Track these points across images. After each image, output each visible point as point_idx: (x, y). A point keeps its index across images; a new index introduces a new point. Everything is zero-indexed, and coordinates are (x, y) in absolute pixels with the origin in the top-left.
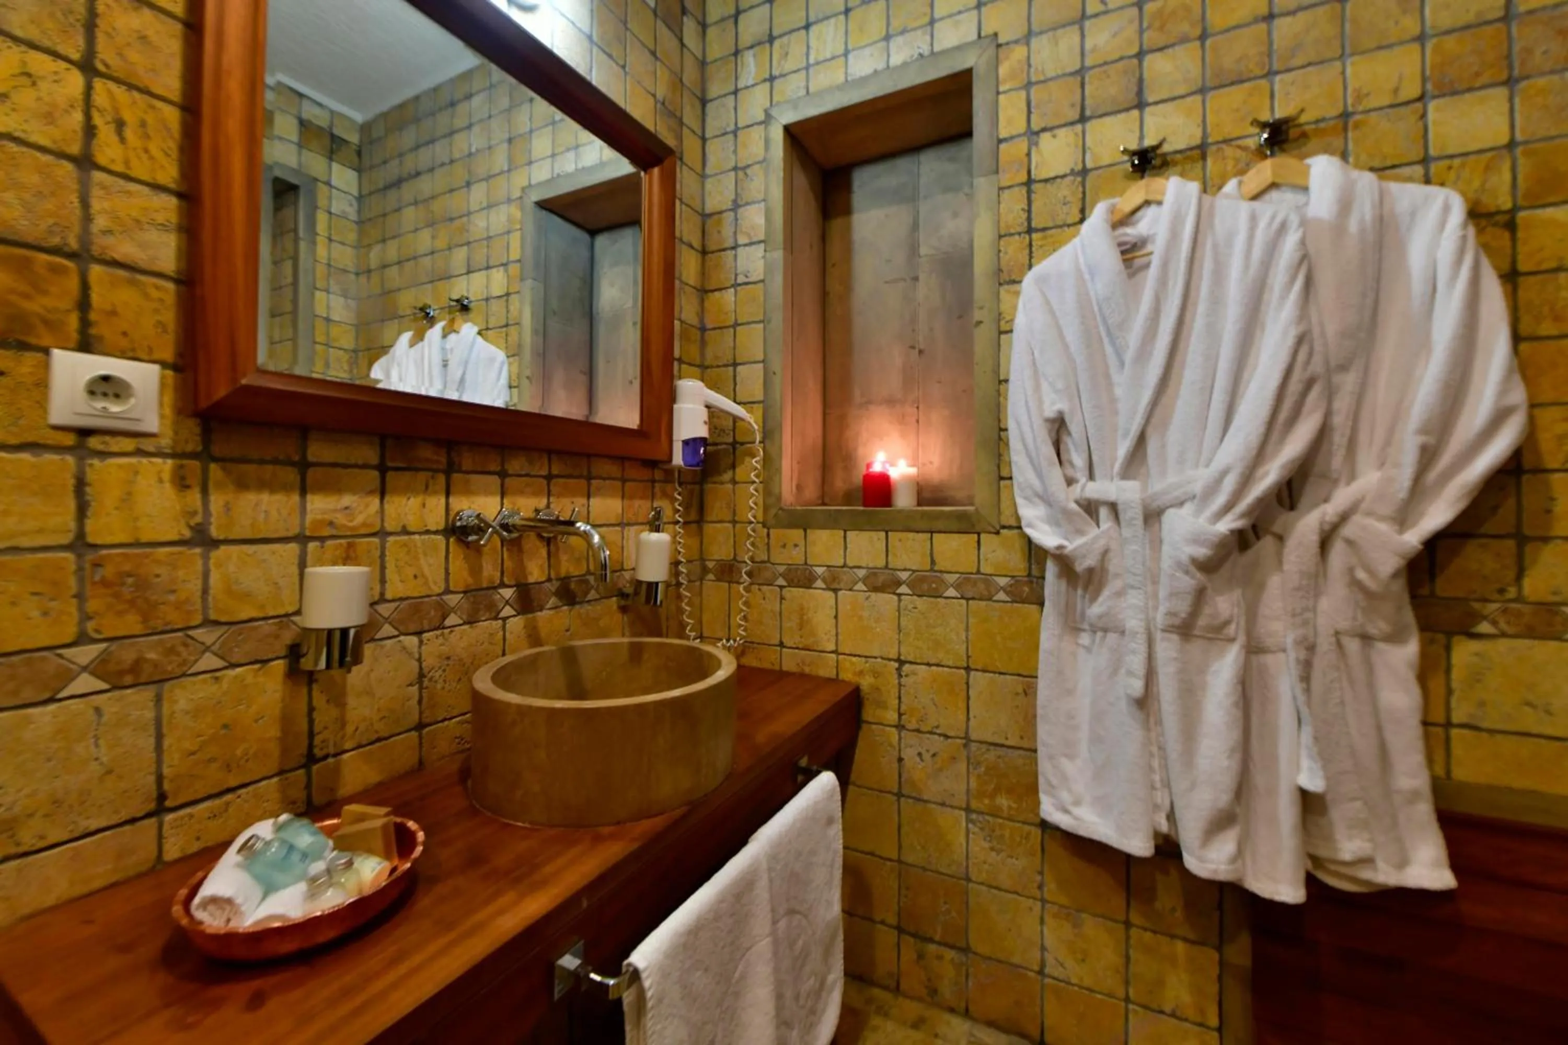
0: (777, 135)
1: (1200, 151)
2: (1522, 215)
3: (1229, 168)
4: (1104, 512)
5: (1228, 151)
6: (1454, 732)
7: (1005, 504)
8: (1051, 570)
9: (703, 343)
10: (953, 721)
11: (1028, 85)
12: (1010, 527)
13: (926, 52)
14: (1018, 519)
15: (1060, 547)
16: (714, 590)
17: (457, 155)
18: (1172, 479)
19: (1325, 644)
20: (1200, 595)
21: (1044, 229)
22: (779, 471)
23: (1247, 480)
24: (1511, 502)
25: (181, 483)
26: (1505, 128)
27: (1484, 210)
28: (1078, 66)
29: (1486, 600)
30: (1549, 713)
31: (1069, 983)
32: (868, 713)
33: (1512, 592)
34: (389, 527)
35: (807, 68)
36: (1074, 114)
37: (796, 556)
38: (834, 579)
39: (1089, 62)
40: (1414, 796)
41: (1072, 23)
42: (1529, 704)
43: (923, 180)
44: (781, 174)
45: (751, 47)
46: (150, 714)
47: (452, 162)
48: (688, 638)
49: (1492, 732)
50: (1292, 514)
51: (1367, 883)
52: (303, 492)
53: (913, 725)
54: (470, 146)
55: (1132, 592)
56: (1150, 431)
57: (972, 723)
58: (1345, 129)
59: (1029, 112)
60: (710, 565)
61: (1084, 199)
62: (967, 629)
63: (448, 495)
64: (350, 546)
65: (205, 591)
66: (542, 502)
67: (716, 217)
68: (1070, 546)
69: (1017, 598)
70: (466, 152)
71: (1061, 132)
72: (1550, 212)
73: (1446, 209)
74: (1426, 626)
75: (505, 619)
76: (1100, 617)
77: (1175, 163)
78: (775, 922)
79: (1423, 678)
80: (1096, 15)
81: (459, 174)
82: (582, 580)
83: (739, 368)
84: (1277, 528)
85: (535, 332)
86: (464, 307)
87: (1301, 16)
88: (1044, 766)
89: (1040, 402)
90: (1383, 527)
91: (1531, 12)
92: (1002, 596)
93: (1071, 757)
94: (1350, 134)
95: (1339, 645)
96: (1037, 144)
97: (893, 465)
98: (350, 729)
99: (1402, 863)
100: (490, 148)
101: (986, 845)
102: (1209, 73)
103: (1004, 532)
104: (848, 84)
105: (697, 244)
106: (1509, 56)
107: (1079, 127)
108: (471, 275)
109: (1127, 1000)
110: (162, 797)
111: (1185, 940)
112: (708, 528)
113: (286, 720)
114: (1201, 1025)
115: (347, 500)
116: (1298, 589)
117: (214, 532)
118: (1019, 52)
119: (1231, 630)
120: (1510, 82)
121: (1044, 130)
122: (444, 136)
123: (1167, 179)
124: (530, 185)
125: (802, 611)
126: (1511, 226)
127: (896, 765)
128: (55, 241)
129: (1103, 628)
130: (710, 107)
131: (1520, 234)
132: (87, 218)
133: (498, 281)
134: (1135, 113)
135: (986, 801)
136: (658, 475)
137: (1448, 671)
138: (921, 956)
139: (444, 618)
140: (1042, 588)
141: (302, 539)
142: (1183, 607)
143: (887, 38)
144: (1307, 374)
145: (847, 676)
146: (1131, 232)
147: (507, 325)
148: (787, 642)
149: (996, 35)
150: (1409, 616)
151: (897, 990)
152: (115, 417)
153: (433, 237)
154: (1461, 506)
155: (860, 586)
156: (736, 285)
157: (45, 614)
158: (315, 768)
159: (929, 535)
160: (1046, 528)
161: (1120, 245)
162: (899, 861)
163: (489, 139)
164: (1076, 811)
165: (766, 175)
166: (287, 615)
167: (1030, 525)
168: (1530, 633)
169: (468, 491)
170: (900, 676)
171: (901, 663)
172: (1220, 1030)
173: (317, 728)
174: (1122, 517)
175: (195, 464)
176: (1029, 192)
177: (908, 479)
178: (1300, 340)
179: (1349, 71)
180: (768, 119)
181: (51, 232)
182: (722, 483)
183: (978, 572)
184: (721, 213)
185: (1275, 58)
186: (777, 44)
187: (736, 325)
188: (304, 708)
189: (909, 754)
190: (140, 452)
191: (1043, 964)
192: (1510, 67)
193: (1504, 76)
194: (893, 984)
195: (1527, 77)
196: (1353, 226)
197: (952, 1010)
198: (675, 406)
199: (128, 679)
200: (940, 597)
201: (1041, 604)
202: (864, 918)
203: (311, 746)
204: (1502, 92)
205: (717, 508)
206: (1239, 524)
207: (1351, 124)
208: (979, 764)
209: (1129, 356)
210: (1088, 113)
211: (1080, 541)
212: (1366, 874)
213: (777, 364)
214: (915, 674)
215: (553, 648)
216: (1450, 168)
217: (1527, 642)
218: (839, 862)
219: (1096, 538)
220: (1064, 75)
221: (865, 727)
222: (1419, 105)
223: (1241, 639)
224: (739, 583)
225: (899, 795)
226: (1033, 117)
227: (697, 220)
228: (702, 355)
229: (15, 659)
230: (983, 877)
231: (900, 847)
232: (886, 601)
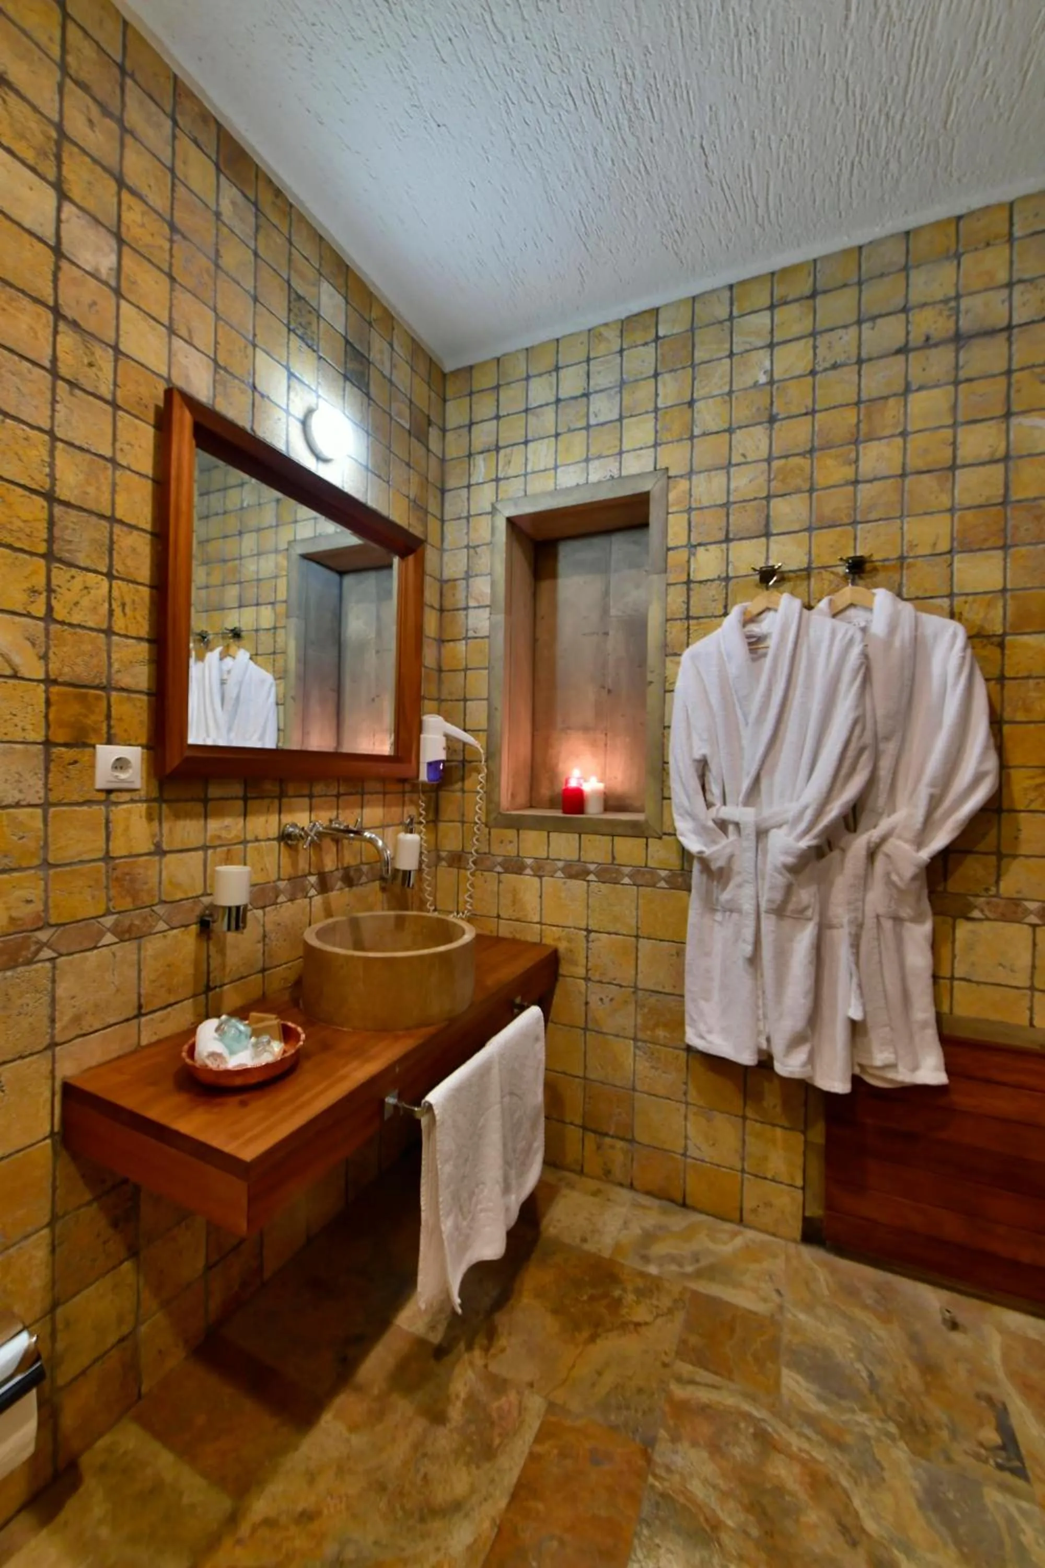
0: (502, 525)
1: (807, 572)
2: (1008, 638)
3: (826, 586)
4: (731, 828)
5: (826, 575)
6: (956, 983)
7: (666, 817)
8: (696, 867)
9: (440, 681)
10: (625, 974)
11: (690, 510)
12: (669, 834)
13: (616, 475)
14: (675, 830)
15: (701, 852)
16: (446, 875)
17: (230, 507)
18: (776, 808)
19: (870, 923)
20: (789, 890)
21: (698, 618)
22: (499, 785)
23: (819, 813)
24: (994, 832)
25: (150, 818)
26: (1001, 580)
27: (986, 633)
28: (725, 501)
29: (977, 896)
30: (1012, 971)
31: (703, 1161)
32: (564, 969)
33: (993, 891)
34: (249, 837)
35: (525, 475)
36: (721, 536)
37: (511, 850)
38: (540, 868)
39: (732, 499)
40: (924, 1025)
41: (722, 468)
42: (1000, 965)
43: (614, 557)
44: (504, 555)
45: (482, 452)
46: (135, 957)
47: (225, 513)
48: (428, 911)
49: (978, 983)
50: (852, 836)
51: (891, 1081)
52: (206, 818)
53: (597, 978)
54: (242, 501)
55: (747, 885)
56: (763, 773)
57: (640, 976)
58: (902, 567)
59: (690, 531)
60: (444, 854)
61: (726, 598)
62: (637, 909)
63: (280, 813)
64: (229, 851)
65: (160, 883)
66: (333, 814)
67: (451, 583)
68: (708, 851)
69: (674, 887)
70: (239, 506)
71: (712, 548)
72: (1025, 638)
73: (955, 636)
74: (937, 912)
75: (311, 898)
76: (728, 901)
77: (789, 580)
78: (502, 1097)
79: (935, 947)
80: (738, 465)
81: (232, 524)
82: (358, 870)
83: (469, 703)
84: (842, 844)
85: (298, 660)
86: (236, 634)
87: (876, 483)
88: (689, 1006)
89: (691, 748)
90: (907, 847)
91: (1019, 501)
92: (663, 884)
93: (707, 1000)
94: (905, 572)
95: (879, 923)
96: (694, 554)
97: (586, 781)
98: (228, 970)
99: (915, 1068)
100: (259, 505)
101: (647, 1064)
102: (814, 519)
103: (665, 837)
104: (556, 492)
105: (437, 606)
106: (1004, 530)
107: (724, 546)
108: (243, 609)
109: (743, 1171)
110: (140, 1007)
111: (782, 1127)
112: (442, 826)
113: (197, 964)
114: (791, 1185)
115: (228, 821)
116: (852, 886)
117: (165, 847)
118: (683, 485)
119: (809, 913)
120: (1004, 547)
121: (700, 545)
122: (219, 490)
123: (782, 593)
124: (295, 540)
125: (515, 892)
126: (1001, 646)
127: (583, 1008)
128: (97, 682)
129: (732, 909)
130: (448, 496)
131: (1007, 652)
132: (110, 665)
133: (266, 616)
134: (763, 540)
135: (649, 1033)
136: (408, 787)
137: (953, 942)
138: (599, 1147)
139: (277, 897)
140: (690, 878)
141: (205, 848)
142: (778, 896)
143: (587, 460)
144: (861, 744)
145: (548, 941)
146: (755, 629)
147: (274, 653)
148: (502, 914)
149: (667, 469)
150: (926, 905)
151: (581, 1172)
152: (123, 781)
153: (208, 574)
154: (955, 834)
155: (559, 874)
156: (466, 638)
157: (93, 898)
158: (211, 994)
159: (609, 838)
160: (693, 837)
161: (748, 637)
162: (585, 1078)
163: (259, 497)
164: (710, 1037)
165: (492, 552)
166: (198, 897)
167: (682, 835)
168: (1004, 918)
169: (291, 810)
170: (588, 941)
171: (589, 931)
172: (803, 1188)
173: (212, 968)
174: (743, 833)
175: (155, 805)
176: (689, 590)
177: (596, 793)
178: (855, 722)
179: (906, 527)
180: (494, 511)
181: (95, 677)
182: (453, 791)
183: (646, 866)
184: (455, 580)
185: (858, 511)
186: (502, 452)
187: (466, 669)
188: (205, 956)
189: (593, 999)
190: (132, 801)
191: (686, 1148)
192: (1006, 538)
193: (1001, 543)
194: (578, 1168)
195: (1016, 545)
196: (897, 643)
197: (621, 1185)
198: (422, 736)
199: (127, 936)
200: (618, 883)
201: (689, 890)
202: (558, 1121)
203: (208, 981)
204: (1000, 554)
205: (449, 810)
206: (814, 842)
207: (905, 566)
208: (643, 1006)
209: (752, 718)
210: (731, 536)
211: (715, 848)
212: (891, 1075)
213: (499, 701)
214: (598, 939)
215: (344, 918)
216: (966, 602)
217: (1001, 924)
218: (542, 1067)
219: (724, 847)
220: (716, 506)
221: (561, 979)
222: (948, 556)
223: (816, 919)
224: (466, 869)
225: (585, 1029)
226: (692, 535)
227: (437, 585)
228: (439, 690)
229: (81, 924)
230: (646, 1088)
231: (585, 1067)
232: (578, 885)
